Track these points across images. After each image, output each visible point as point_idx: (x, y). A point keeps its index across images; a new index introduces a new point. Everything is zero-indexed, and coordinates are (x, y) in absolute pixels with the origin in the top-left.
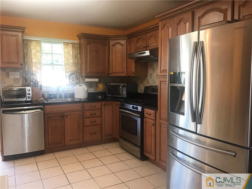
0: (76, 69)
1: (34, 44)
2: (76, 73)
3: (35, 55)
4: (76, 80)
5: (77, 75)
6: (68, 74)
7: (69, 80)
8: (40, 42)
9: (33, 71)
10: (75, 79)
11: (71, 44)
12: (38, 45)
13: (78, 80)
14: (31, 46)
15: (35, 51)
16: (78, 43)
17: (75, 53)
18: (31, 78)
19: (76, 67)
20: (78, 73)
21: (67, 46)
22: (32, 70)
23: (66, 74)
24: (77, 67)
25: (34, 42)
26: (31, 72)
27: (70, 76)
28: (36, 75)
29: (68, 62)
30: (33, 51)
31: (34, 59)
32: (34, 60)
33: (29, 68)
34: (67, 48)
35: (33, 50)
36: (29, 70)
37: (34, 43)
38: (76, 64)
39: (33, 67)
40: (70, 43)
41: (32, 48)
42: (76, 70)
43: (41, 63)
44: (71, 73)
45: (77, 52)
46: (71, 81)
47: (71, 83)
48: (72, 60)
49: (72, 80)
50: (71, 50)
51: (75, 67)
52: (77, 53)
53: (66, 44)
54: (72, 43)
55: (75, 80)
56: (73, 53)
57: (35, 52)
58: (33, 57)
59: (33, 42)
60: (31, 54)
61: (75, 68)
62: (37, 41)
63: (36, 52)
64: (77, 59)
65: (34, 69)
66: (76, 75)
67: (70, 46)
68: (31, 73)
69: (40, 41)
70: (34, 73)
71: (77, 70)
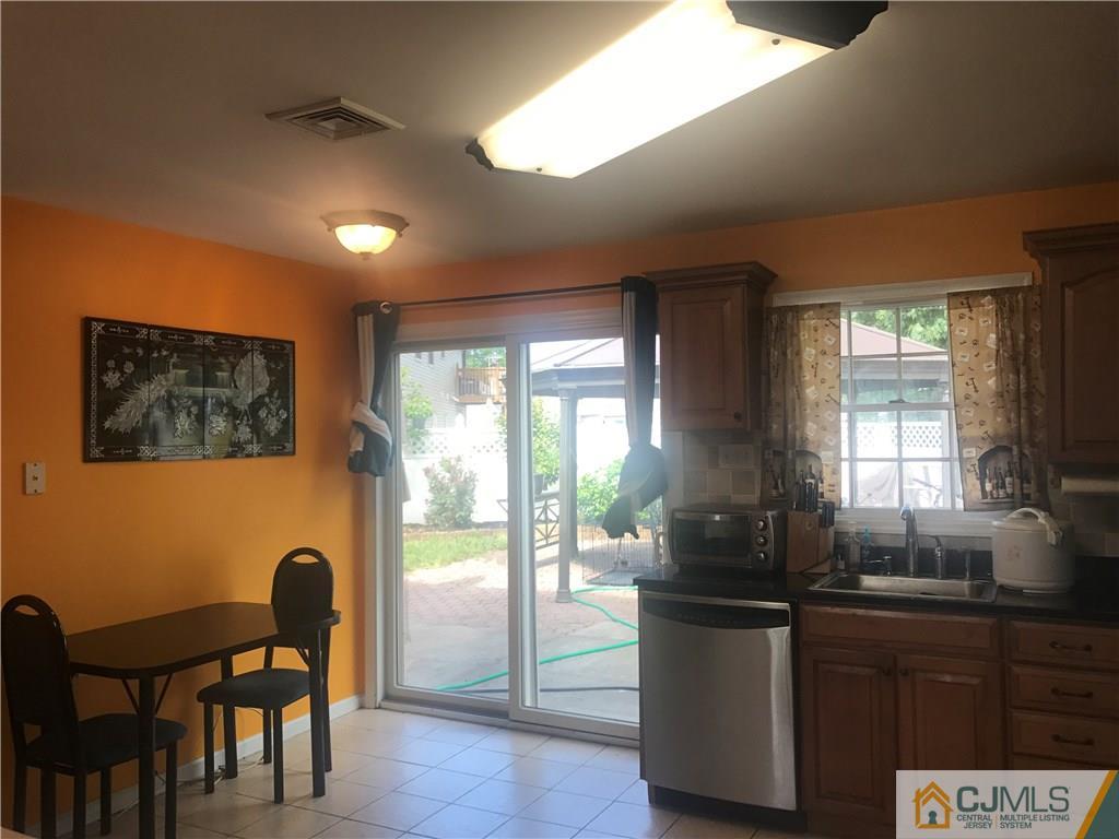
0: (1014, 425)
1: (813, 322)
2: (1019, 443)
3: (815, 367)
4: (1017, 481)
5: (1022, 454)
6: (974, 450)
7: (978, 482)
8: (836, 309)
9: (804, 440)
10: (1011, 476)
11: (989, 297)
12: (828, 322)
13: (1029, 482)
14: (802, 333)
15: (813, 352)
16: (1030, 288)
17: (1014, 337)
18: (798, 469)
19: (1019, 417)
20: (1033, 445)
21: (965, 311)
22: (803, 432)
23: (965, 451)
24: (1023, 412)
25: (811, 313)
26: (798, 443)
27: (984, 460)
28: (819, 458)
29: (977, 391)
30: (809, 353)
31: (813, 388)
32: (810, 393)
33: (790, 426)
34: (971, 318)
35: (807, 349)
36: (789, 438)
37: (810, 318)
38: (1018, 400)
39: (809, 424)
40: (984, 293)
41: (802, 338)
42: (1019, 428)
43: (839, 404)
44: (993, 447)
45: (1022, 336)
46: (988, 487)
47: (988, 500)
48: (994, 379)
49: (995, 481)
50: (988, 327)
51: (1012, 415)
52: (1028, 340)
53: (964, 301)
54: (993, 292)
55: (1013, 484)
56: (1001, 340)
57: (816, 355)
58: (808, 376)
59: (806, 316)
60: (800, 367)
61: (1009, 421)
62: (822, 306)
63: (820, 357)
64: (1022, 369)
65: (811, 430)
66: (1016, 459)
67: (983, 306)
68: (797, 449)
69: (838, 304)
70: (811, 448)
71: (1025, 432)
